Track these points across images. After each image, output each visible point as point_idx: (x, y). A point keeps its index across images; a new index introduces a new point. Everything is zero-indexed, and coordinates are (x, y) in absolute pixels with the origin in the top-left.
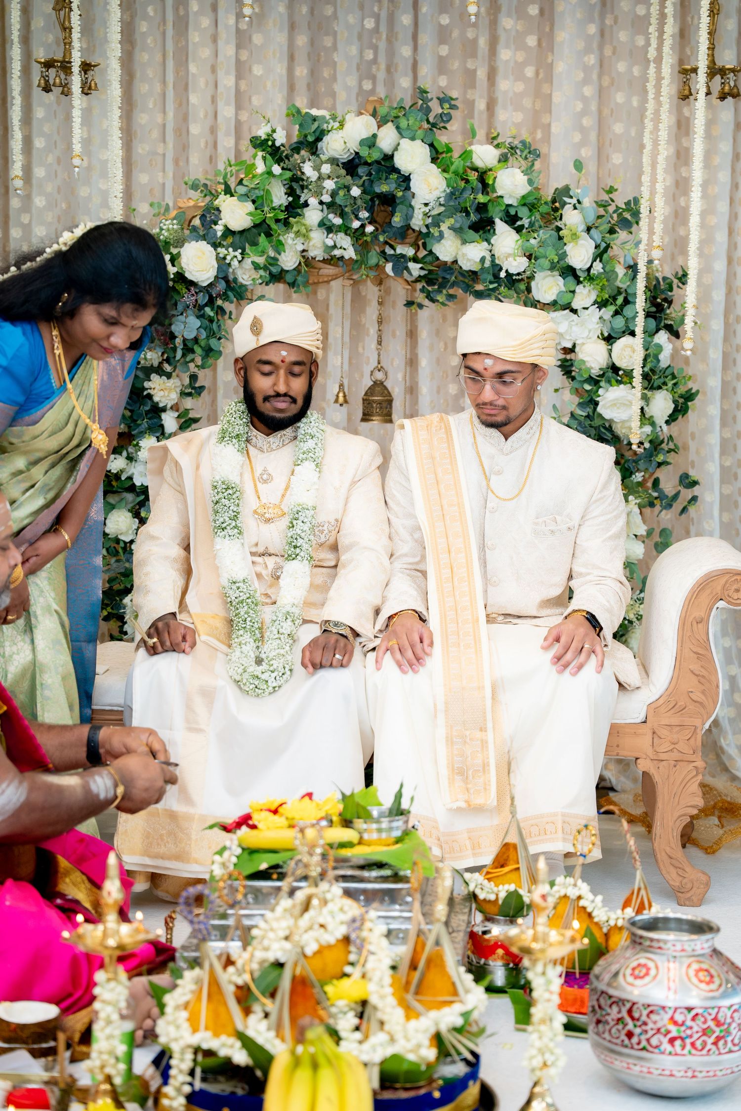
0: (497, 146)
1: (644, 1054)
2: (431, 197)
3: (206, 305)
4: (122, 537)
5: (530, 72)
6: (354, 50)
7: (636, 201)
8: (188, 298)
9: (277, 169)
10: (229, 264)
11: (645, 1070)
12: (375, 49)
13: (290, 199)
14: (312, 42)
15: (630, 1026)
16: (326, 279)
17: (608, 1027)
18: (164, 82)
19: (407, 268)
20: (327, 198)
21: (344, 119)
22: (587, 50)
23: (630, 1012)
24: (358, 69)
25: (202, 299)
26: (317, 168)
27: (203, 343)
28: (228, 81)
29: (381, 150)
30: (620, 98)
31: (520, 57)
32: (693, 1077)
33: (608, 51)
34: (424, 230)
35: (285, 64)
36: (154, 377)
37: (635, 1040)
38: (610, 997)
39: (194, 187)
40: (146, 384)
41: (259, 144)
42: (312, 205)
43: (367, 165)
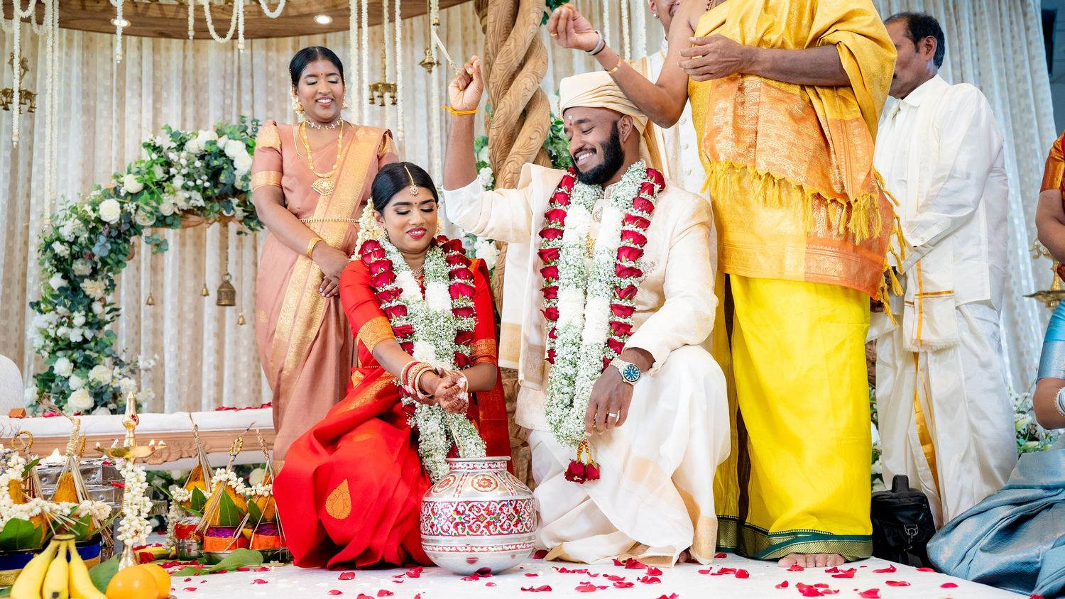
3: (114, 237)
4: (62, 375)
6: (219, 113)
8: (103, 230)
9: (155, 156)
10: (130, 213)
12: (231, 113)
13: (167, 176)
14: (197, 112)
16: (193, 224)
19: (233, 209)
20: (184, 171)
21: (197, 134)
25: (114, 233)
26: (179, 156)
27: (113, 257)
29: (218, 148)
34: (244, 189)
36: (87, 281)
40: (81, 285)
41: (147, 146)
42: (177, 176)
43: (210, 154)
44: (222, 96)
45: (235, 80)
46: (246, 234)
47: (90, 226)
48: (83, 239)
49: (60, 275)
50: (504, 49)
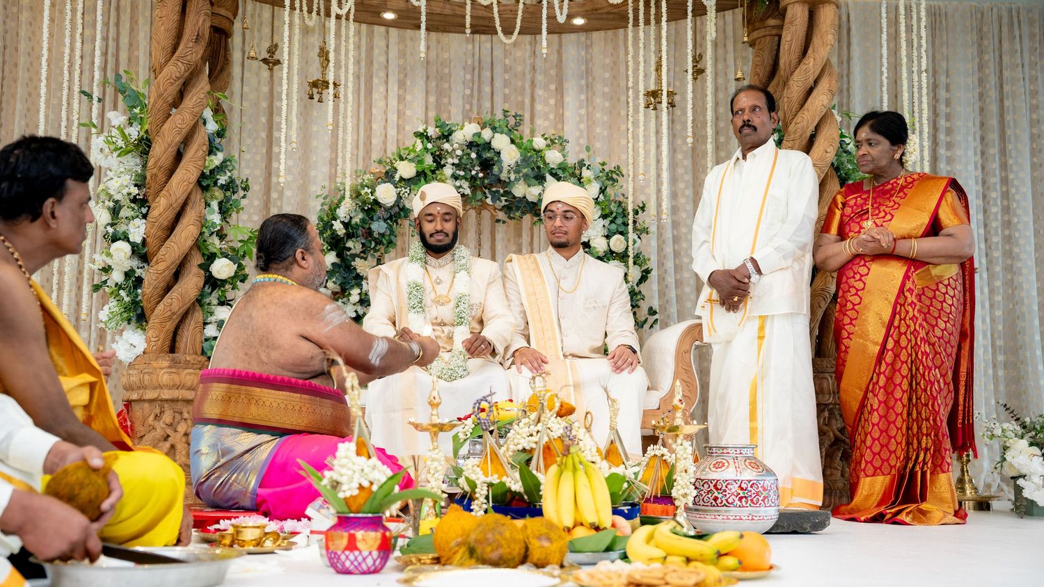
0: (546, 139)
1: (725, 508)
2: (512, 163)
3: (388, 219)
5: (552, 116)
6: (461, 103)
7: (618, 167)
8: (380, 213)
9: (429, 146)
10: (402, 196)
11: (725, 517)
12: (471, 105)
13: (437, 165)
15: (716, 494)
17: (701, 498)
18: (358, 120)
20: (456, 161)
21: (463, 126)
22: (581, 107)
23: (715, 486)
24: (463, 112)
25: (386, 214)
26: (452, 145)
27: (387, 238)
28: (393, 117)
29: (484, 140)
30: (598, 130)
31: (546, 109)
32: (753, 519)
33: (591, 109)
34: (507, 180)
35: (424, 109)
36: (357, 259)
37: (719, 501)
38: (702, 480)
39: (380, 162)
40: (353, 263)
41: (419, 134)
42: (448, 166)
43: (478, 145)
44: (462, 86)
45: (476, 71)
46: (504, 222)
47: (366, 208)
48: (358, 220)
49: (334, 253)
50: (802, 67)
